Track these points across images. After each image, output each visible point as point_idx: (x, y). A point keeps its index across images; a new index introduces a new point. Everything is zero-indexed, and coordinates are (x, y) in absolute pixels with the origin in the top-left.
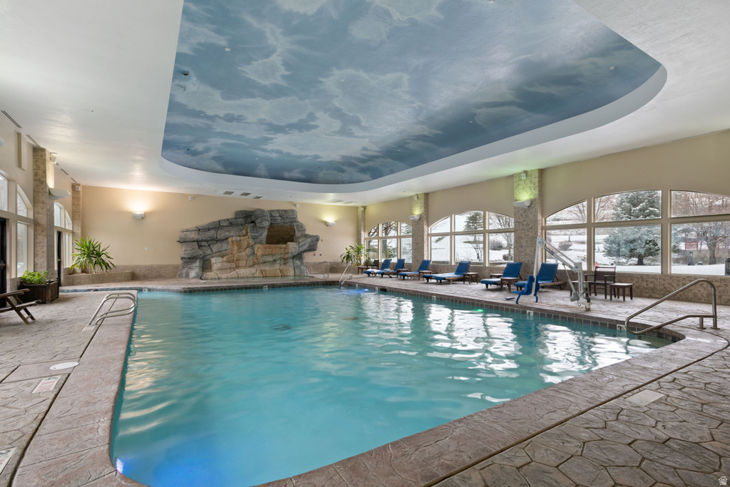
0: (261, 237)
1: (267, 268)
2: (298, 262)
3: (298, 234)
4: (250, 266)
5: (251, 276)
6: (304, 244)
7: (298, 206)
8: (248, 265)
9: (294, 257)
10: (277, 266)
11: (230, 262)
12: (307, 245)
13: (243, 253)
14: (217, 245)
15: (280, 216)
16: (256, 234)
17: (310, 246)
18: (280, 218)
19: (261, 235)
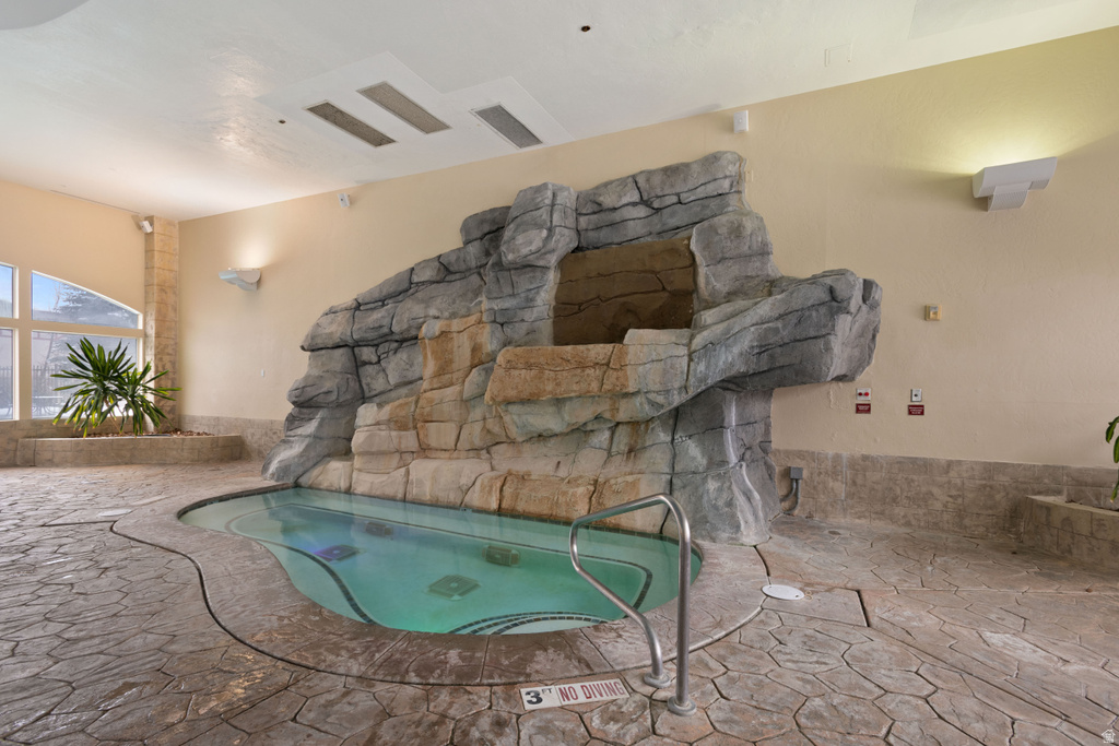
0: (529, 315)
1: (538, 464)
2: (693, 452)
3: (710, 278)
4: (475, 450)
5: (453, 497)
6: (726, 340)
7: (746, 124)
8: (463, 444)
9: (676, 417)
10: (589, 462)
11: (402, 427)
12: (746, 342)
13: (451, 392)
14: (399, 355)
15: (644, 202)
16: (508, 303)
17: (763, 349)
18: (642, 211)
19: (529, 303)
